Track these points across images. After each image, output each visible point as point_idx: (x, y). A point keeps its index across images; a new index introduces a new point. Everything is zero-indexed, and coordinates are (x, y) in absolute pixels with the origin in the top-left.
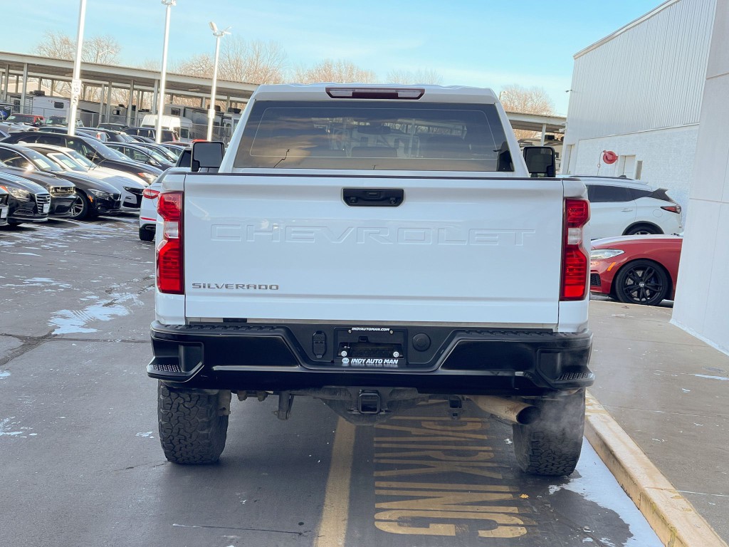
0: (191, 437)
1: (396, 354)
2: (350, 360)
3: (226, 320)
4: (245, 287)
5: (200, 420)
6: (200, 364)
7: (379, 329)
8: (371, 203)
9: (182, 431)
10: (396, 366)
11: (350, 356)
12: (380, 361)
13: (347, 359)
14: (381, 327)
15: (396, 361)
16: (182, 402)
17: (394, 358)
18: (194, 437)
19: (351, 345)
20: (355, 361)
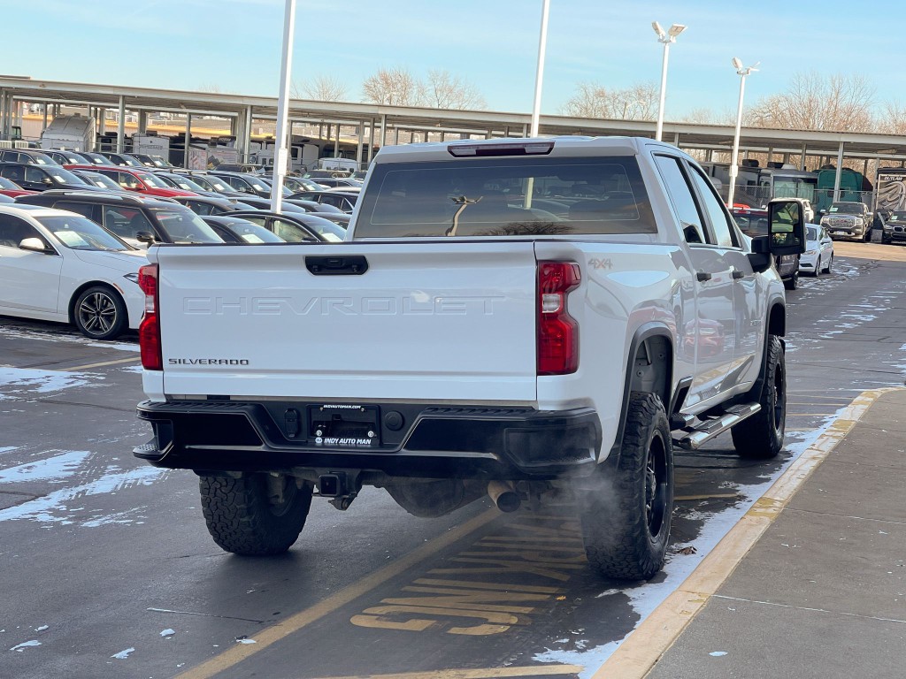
0: (232, 525)
1: (371, 434)
2: (324, 440)
3: (209, 397)
4: (218, 362)
5: (238, 507)
6: (171, 443)
7: (350, 407)
8: (331, 271)
9: (222, 518)
10: (369, 446)
11: (324, 436)
12: (352, 441)
13: (320, 439)
14: (352, 404)
15: (369, 441)
16: (219, 486)
17: (368, 438)
18: (235, 525)
19: (327, 423)
20: (329, 441)
